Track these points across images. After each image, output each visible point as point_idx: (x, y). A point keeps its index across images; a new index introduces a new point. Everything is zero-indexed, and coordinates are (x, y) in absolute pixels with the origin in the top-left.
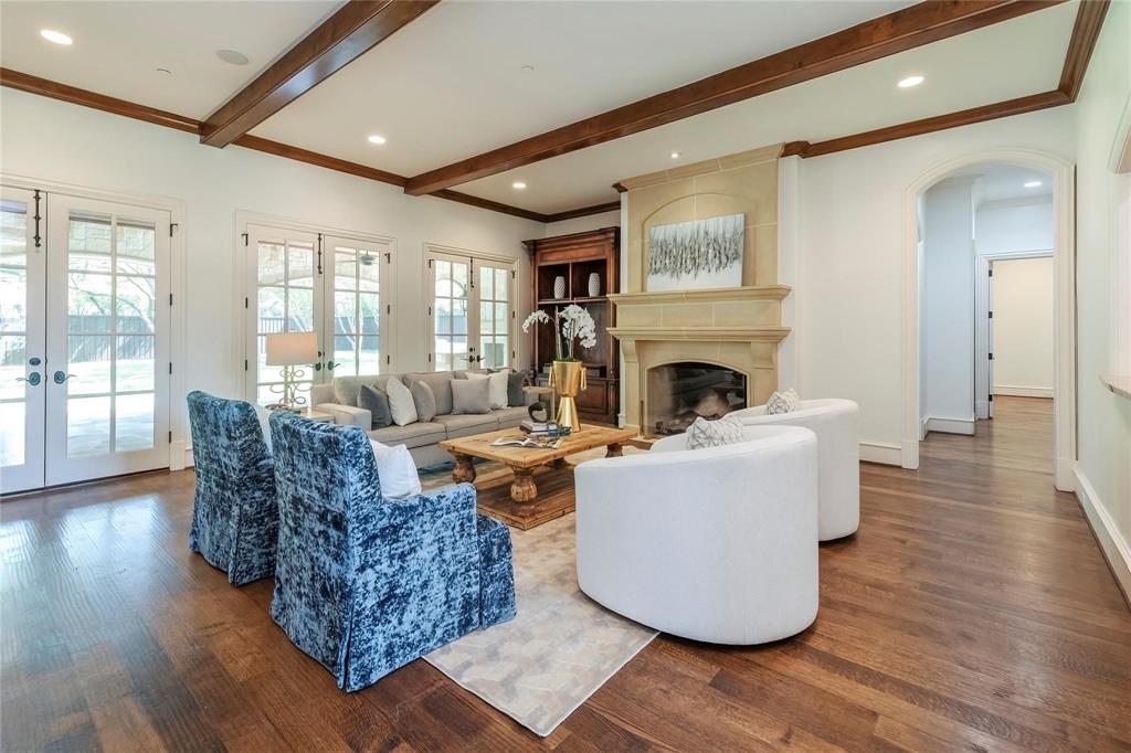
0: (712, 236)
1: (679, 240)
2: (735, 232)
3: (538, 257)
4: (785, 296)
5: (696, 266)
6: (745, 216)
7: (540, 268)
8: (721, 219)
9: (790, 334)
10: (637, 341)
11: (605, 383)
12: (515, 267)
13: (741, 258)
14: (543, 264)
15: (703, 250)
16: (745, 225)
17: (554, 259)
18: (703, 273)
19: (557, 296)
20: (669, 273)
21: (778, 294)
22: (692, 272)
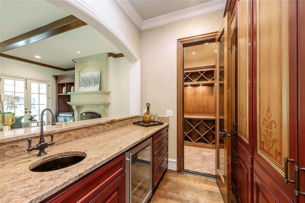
0: (93, 77)
1: (87, 78)
2: (98, 76)
3: (58, 81)
4: (109, 94)
5: (90, 85)
6: (101, 72)
7: (58, 84)
8: (96, 72)
9: (111, 104)
10: (76, 106)
11: (73, 118)
12: (50, 83)
13: (99, 83)
14: (59, 83)
15: (91, 80)
16: (101, 74)
17: (62, 82)
18: (91, 87)
19: (63, 92)
20: (84, 87)
21: (108, 93)
22: (89, 87)
